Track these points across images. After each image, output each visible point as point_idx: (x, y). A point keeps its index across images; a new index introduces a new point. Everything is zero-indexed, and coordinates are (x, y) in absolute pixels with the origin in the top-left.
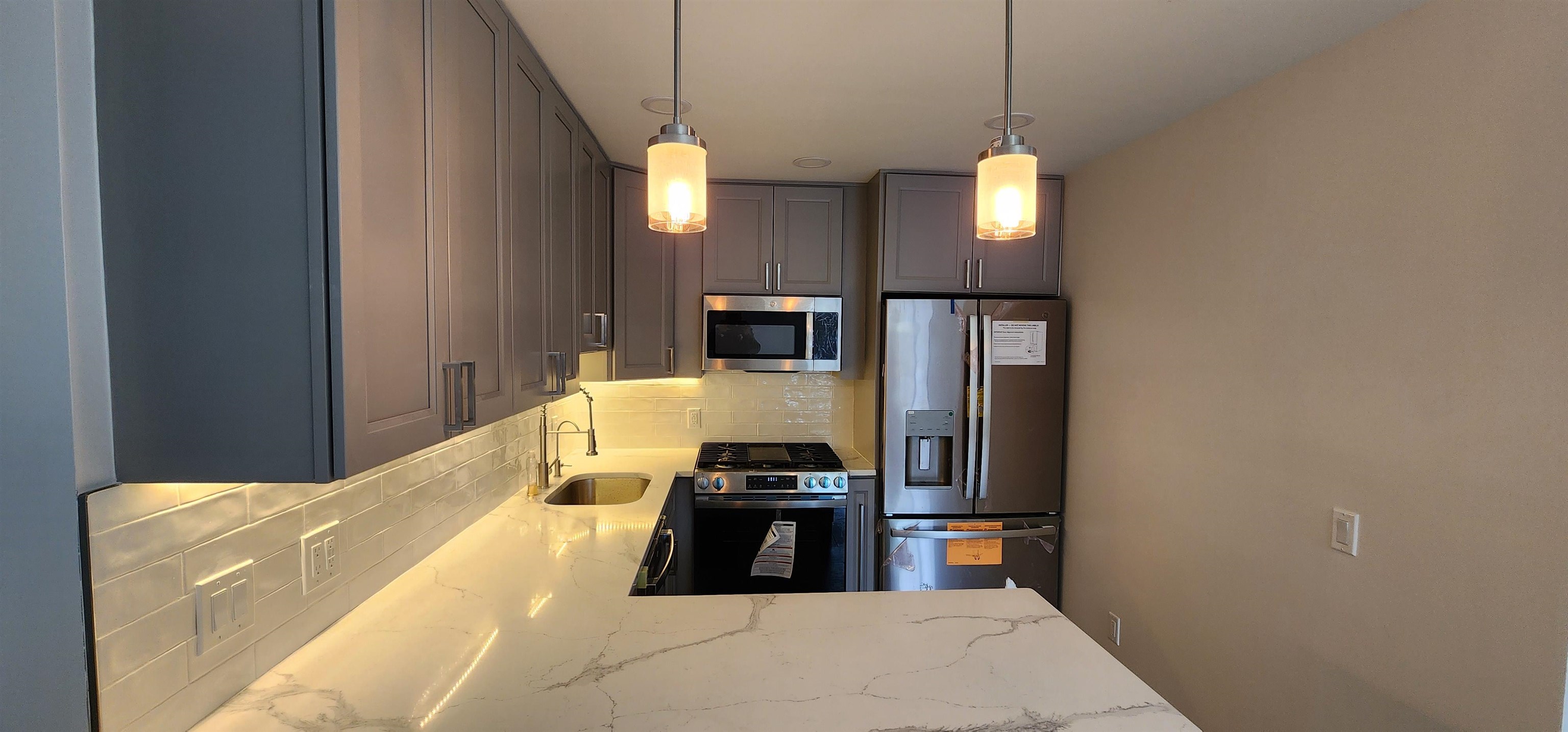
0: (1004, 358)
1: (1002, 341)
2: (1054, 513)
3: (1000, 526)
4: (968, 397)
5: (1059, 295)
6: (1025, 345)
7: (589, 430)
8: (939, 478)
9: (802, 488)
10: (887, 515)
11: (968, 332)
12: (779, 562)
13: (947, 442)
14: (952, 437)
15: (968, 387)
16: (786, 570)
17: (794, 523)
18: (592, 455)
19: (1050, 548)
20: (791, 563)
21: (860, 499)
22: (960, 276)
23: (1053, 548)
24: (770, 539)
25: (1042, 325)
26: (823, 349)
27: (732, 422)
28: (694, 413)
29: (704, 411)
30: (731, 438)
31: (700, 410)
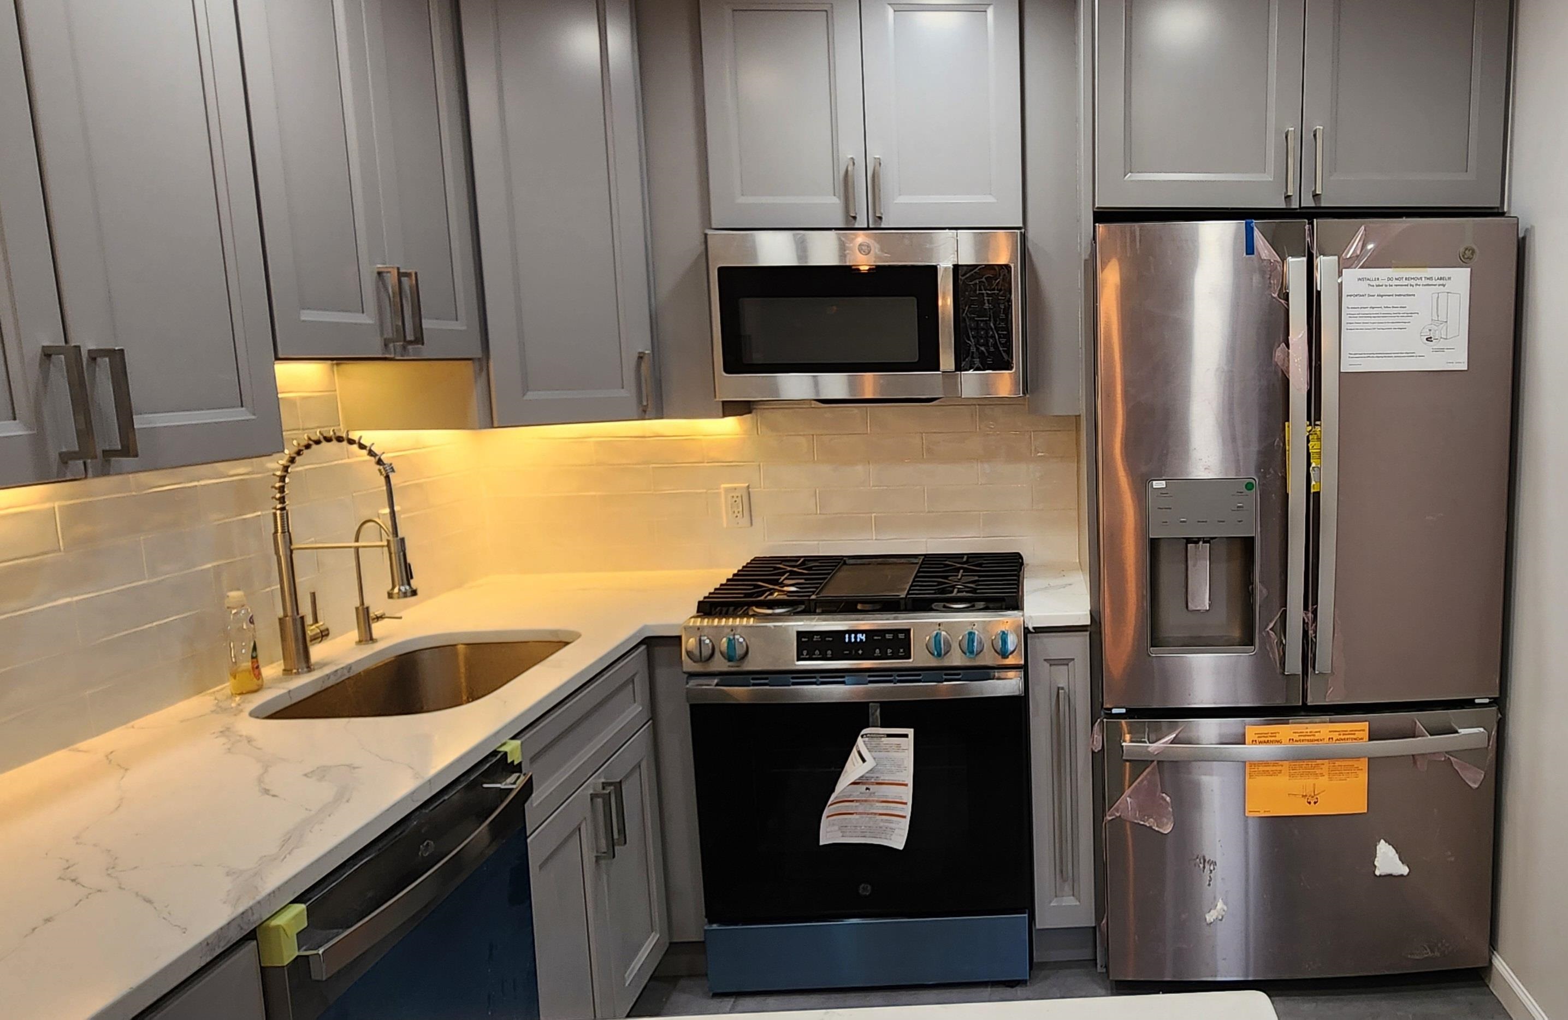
0: (1370, 355)
1: (1367, 315)
2: (1486, 700)
3: (1364, 730)
4: (1287, 448)
5: (1505, 209)
6: (1421, 326)
8: (1231, 627)
9: (919, 657)
11: (1286, 295)
12: (881, 814)
13: (1248, 548)
14: (1252, 539)
15: (1287, 424)
16: (896, 831)
17: (910, 732)
19: (1474, 778)
20: (904, 817)
21: (1060, 677)
23: (1483, 776)
24: (854, 769)
25: (1460, 278)
26: (983, 349)
27: (818, 512)
28: (735, 495)
29: (759, 489)
30: (818, 544)
31: (748, 487)
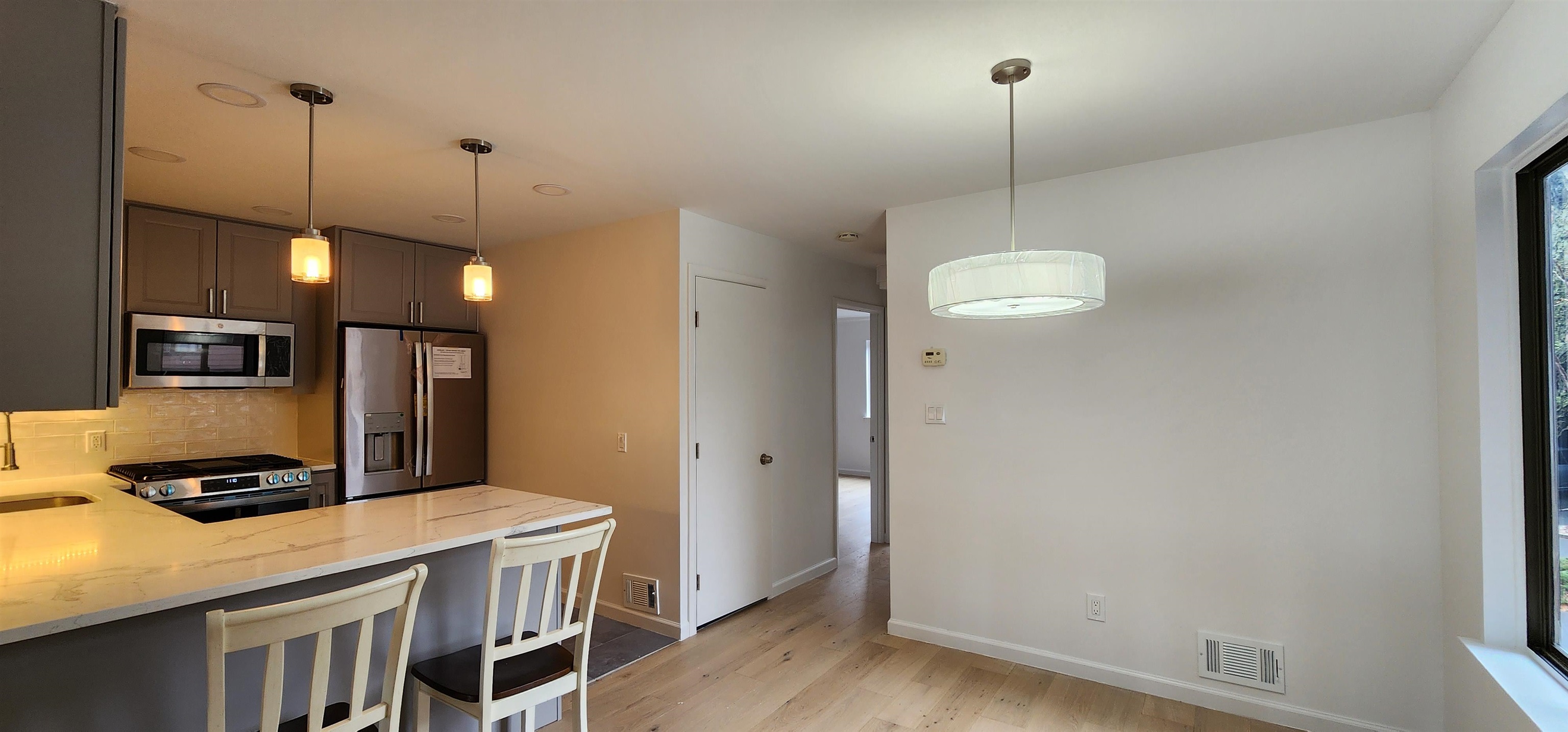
0: (441, 373)
1: (440, 361)
2: (477, 481)
4: (415, 402)
5: (478, 331)
6: (456, 365)
7: (6, 444)
8: (392, 465)
9: (264, 485)
10: (348, 499)
11: (415, 355)
13: (399, 436)
14: (403, 432)
15: (415, 394)
18: (11, 469)
21: (322, 490)
22: (404, 312)
25: (468, 351)
26: (276, 368)
27: (151, 442)
28: (96, 436)
29: (112, 433)
30: (150, 458)
31: (105, 432)
